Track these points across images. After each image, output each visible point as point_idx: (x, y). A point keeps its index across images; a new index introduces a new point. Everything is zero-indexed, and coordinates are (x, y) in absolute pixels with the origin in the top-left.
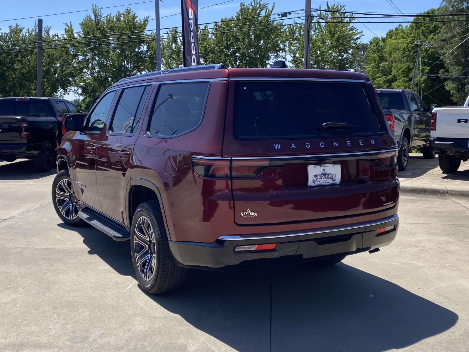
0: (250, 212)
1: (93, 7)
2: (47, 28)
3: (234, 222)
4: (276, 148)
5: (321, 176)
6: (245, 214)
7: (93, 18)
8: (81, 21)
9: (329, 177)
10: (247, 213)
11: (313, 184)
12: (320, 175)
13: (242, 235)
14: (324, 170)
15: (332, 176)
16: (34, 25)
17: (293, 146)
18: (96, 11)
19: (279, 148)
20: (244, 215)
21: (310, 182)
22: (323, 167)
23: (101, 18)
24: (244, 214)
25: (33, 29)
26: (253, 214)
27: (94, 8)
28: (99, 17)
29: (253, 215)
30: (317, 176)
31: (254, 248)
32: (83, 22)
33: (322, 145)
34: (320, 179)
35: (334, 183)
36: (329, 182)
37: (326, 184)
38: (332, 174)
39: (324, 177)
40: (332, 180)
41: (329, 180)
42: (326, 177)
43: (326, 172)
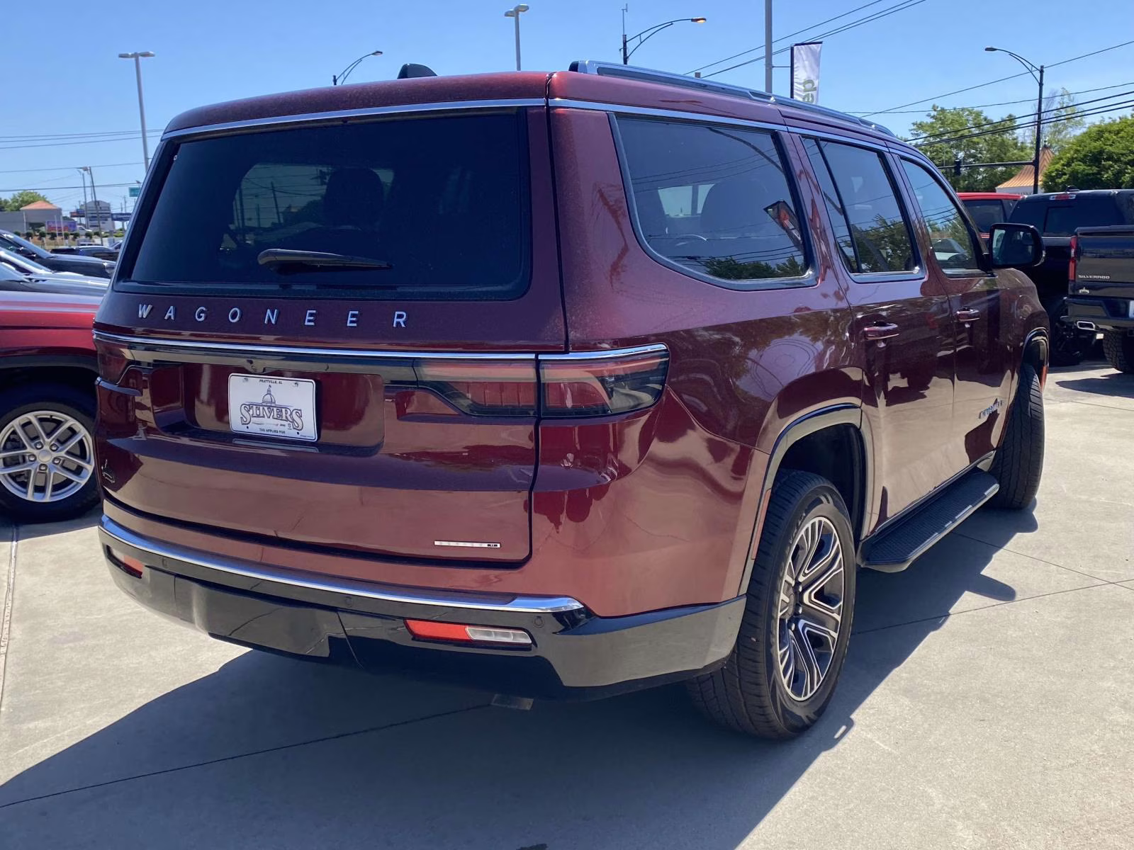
4: (140, 315)
5: (261, 408)
9: (284, 418)
11: (243, 429)
12: (258, 406)
14: (269, 393)
15: (291, 414)
17: (171, 312)
19: (145, 315)
21: (236, 421)
22: (267, 385)
29: (111, 478)
30: (251, 406)
31: (123, 559)
34: (258, 416)
35: (299, 436)
36: (284, 432)
37: (276, 434)
38: (292, 409)
39: (269, 415)
40: (292, 427)
41: (284, 425)
42: (275, 417)
43: (273, 401)
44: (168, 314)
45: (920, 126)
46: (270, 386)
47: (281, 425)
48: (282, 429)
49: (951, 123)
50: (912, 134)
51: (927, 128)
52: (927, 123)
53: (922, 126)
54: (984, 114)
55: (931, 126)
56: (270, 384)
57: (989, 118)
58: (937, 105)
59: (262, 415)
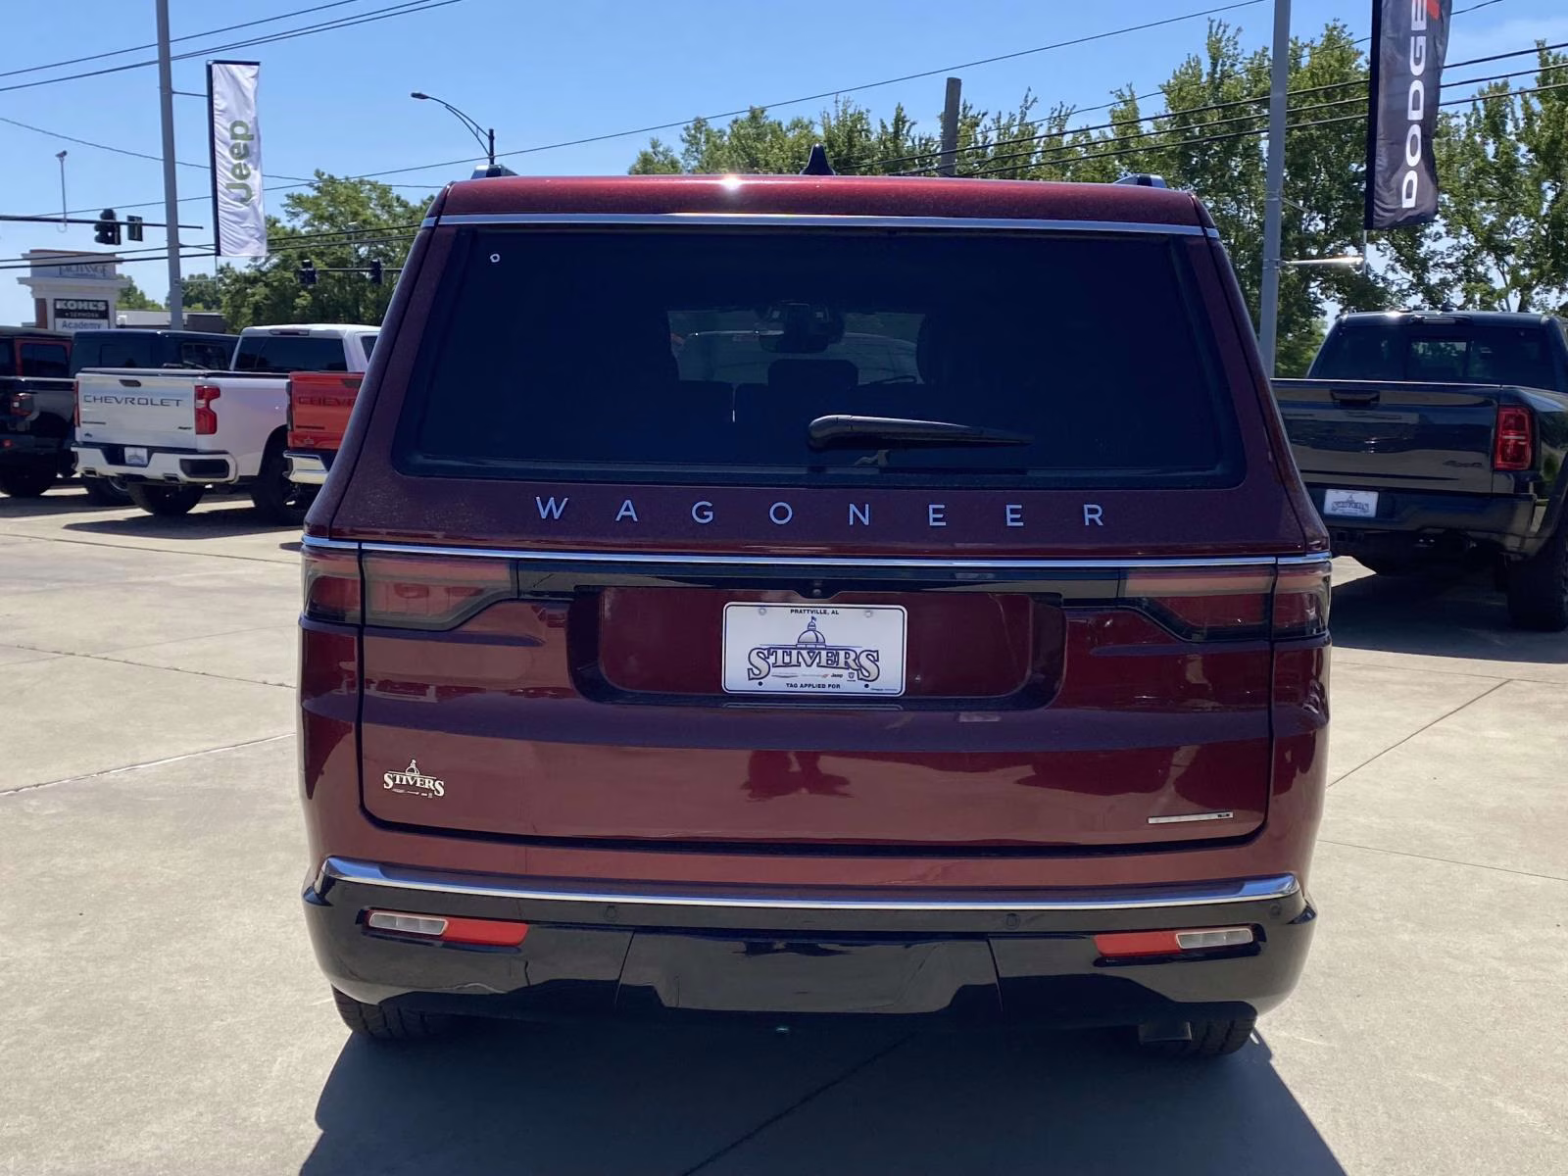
0: (416, 774)
1: (1211, 27)
2: (1061, 111)
3: (362, 806)
4: (544, 515)
5: (794, 652)
6: (398, 782)
7: (1206, 67)
8: (1167, 77)
9: (842, 663)
10: (407, 778)
11: (752, 686)
12: (787, 650)
13: (388, 868)
14: (811, 627)
15: (857, 657)
16: (1022, 103)
17: (627, 510)
18: (1219, 41)
19: (556, 516)
20: (395, 786)
21: (735, 675)
22: (807, 617)
23: (1233, 65)
24: (394, 779)
25: (1011, 115)
26: (429, 783)
27: (1214, 31)
28: (1228, 63)
29: (430, 790)
30: (772, 650)
31: (440, 926)
32: (1172, 81)
33: (781, 513)
34: (786, 665)
35: (868, 690)
36: (838, 686)
37: (821, 690)
38: (858, 651)
39: (809, 661)
40: (856, 678)
41: (841, 676)
42: (824, 663)
43: (821, 639)
44: (622, 512)
45: (298, 201)
46: (813, 618)
47: (834, 676)
48: (836, 681)
49: (346, 201)
50: (287, 212)
51: (309, 206)
52: (308, 196)
53: (301, 201)
54: (395, 192)
55: (315, 203)
56: (815, 615)
57: (402, 198)
58: (322, 170)
59: (794, 662)
